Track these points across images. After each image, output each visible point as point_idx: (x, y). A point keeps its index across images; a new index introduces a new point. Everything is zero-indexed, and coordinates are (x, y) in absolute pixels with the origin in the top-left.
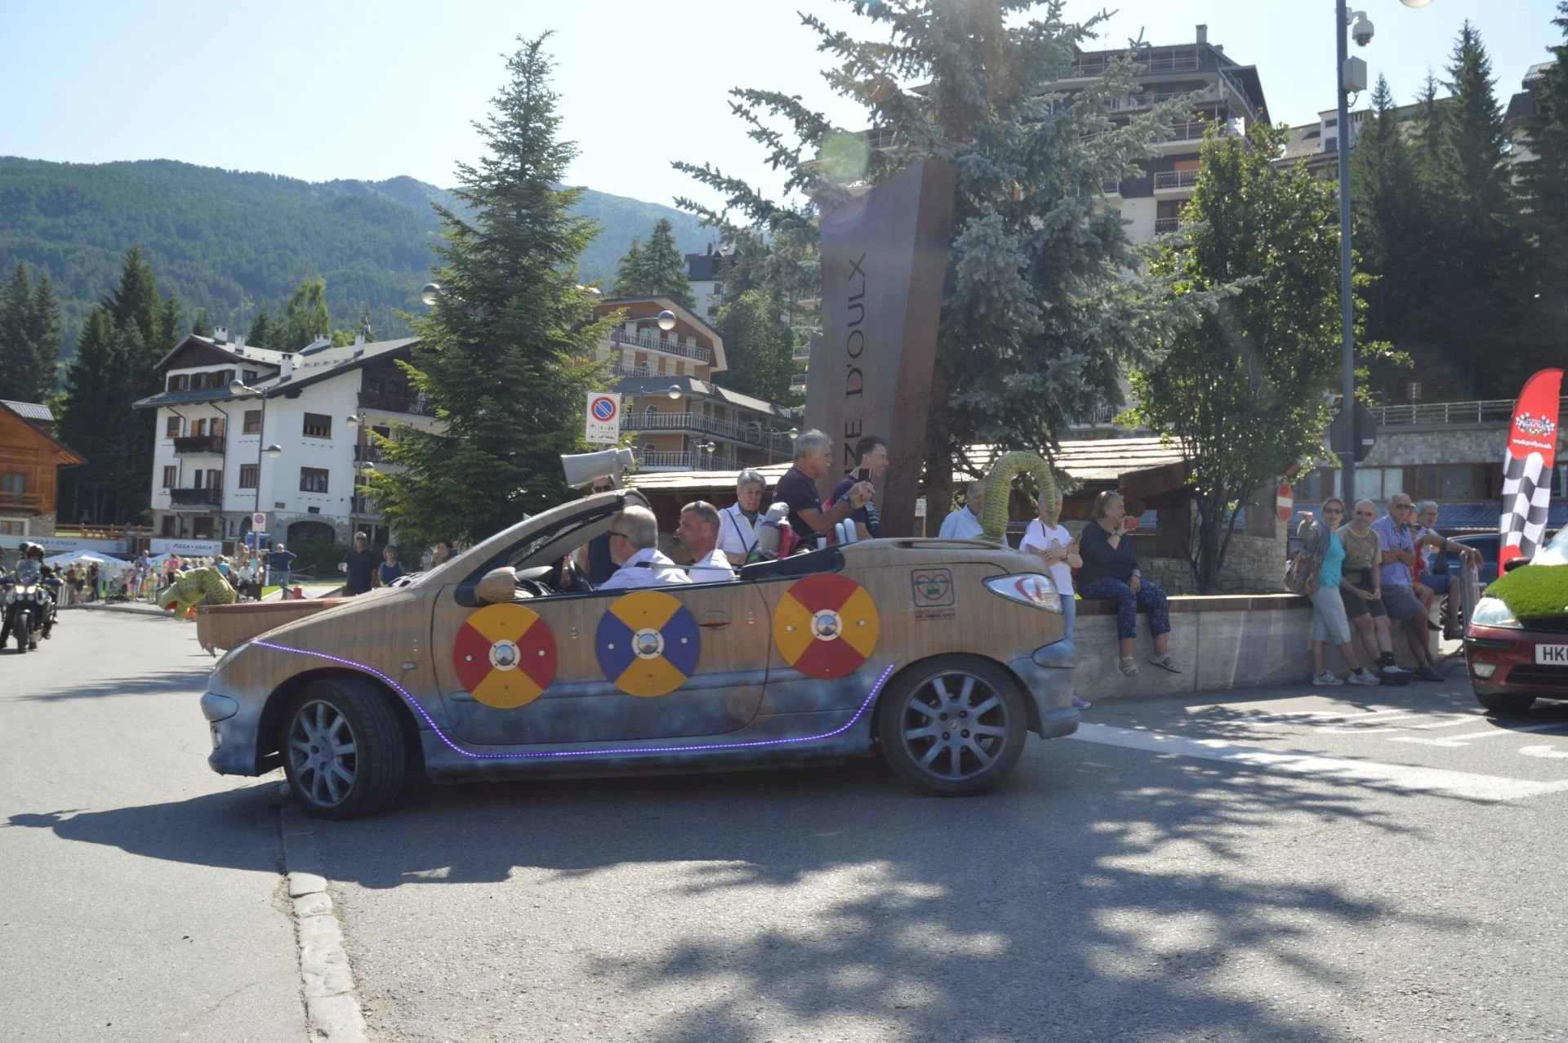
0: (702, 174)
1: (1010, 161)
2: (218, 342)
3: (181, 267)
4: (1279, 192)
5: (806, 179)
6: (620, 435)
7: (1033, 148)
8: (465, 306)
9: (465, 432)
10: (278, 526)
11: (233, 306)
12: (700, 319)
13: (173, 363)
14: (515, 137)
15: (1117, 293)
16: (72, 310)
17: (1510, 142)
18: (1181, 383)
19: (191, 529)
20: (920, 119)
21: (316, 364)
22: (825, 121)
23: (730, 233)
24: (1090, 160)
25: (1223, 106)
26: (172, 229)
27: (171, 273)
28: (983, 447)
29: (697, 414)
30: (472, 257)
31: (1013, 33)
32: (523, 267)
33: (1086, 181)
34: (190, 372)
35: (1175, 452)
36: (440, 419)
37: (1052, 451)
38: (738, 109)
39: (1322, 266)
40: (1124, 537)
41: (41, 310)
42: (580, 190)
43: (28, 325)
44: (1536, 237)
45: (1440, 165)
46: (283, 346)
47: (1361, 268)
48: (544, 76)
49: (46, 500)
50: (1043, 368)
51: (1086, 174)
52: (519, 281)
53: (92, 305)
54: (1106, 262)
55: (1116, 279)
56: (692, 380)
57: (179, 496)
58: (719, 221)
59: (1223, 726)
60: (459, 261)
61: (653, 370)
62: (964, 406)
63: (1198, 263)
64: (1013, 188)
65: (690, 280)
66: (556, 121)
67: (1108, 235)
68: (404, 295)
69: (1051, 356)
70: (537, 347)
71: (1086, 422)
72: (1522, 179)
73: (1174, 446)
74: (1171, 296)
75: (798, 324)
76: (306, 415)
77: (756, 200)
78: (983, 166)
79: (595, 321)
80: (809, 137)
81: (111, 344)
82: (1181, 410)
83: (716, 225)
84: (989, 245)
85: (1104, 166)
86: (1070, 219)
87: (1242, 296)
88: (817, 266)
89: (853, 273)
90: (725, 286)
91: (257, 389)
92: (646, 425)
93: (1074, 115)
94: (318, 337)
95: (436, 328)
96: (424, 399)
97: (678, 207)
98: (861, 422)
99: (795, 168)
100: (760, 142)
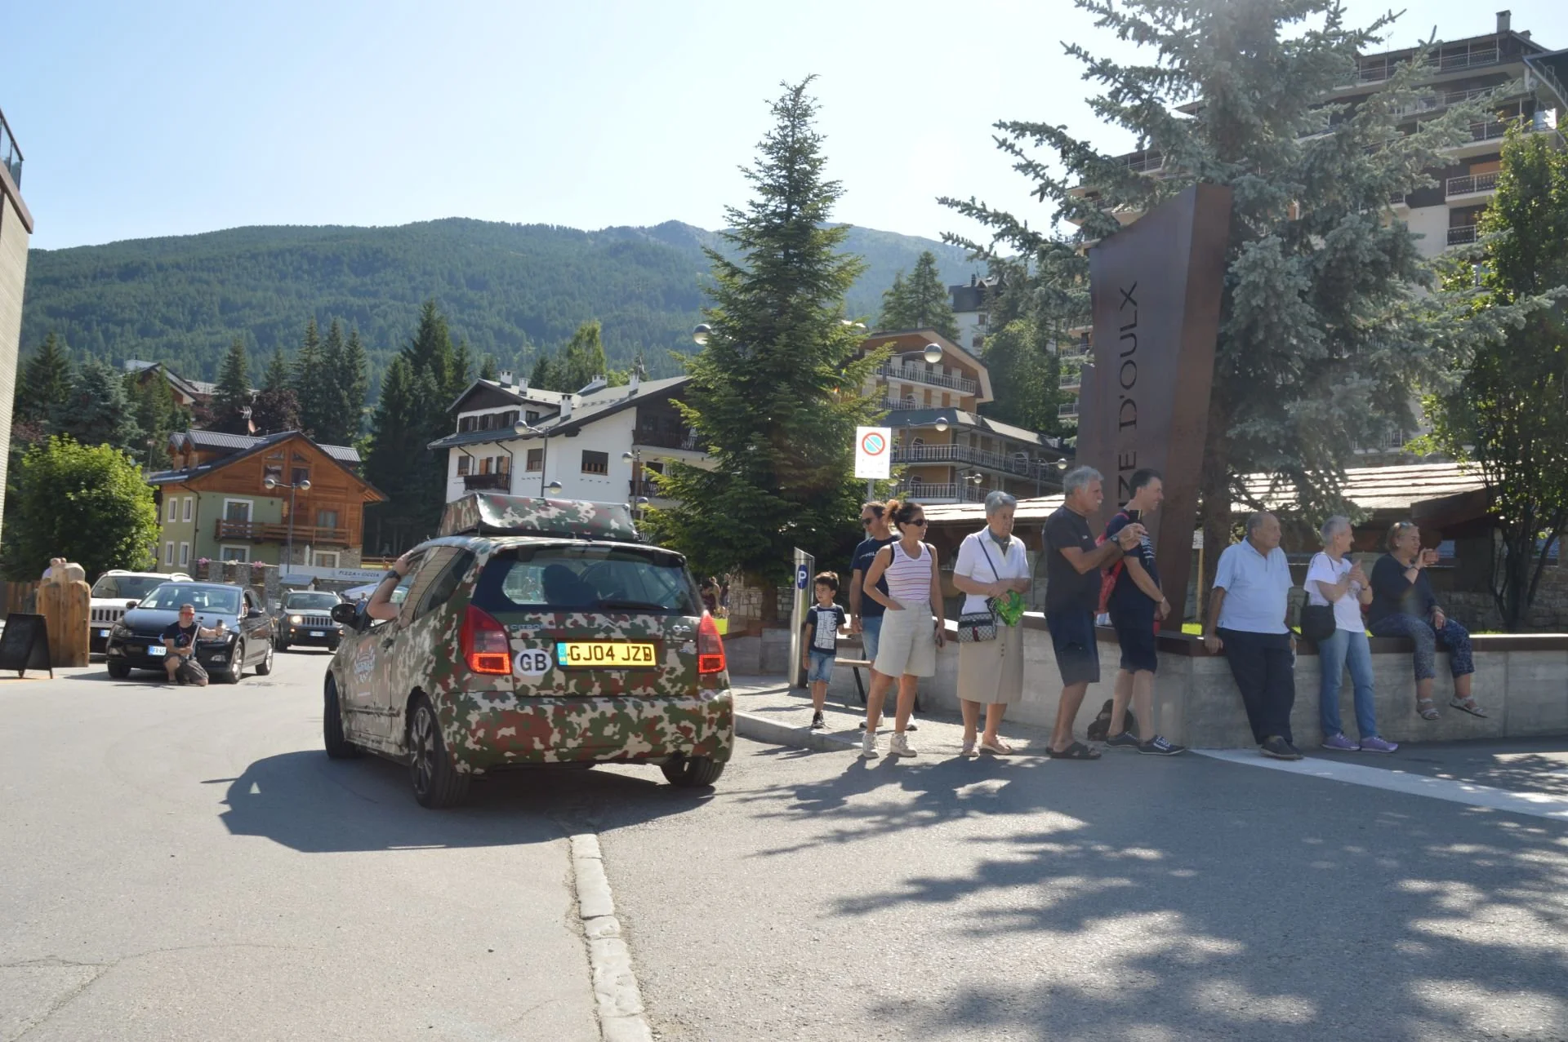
0: (968, 208)
1: (1287, 180)
2: (504, 385)
3: (470, 316)
5: (1074, 210)
6: (890, 468)
7: (1312, 164)
8: (736, 345)
9: (735, 469)
11: (516, 350)
12: (965, 351)
13: (462, 407)
14: (781, 180)
15: (1407, 312)
16: (375, 359)
18: (1481, 404)
20: (1191, 142)
21: (593, 404)
22: (1091, 150)
23: (998, 265)
24: (1376, 173)
25: (1529, 98)
26: (463, 281)
27: (460, 321)
28: (1262, 475)
29: (964, 446)
30: (742, 297)
31: (1288, 45)
32: (791, 306)
33: (1371, 196)
34: (479, 413)
35: (1474, 479)
36: (713, 455)
37: (1337, 479)
38: (1002, 143)
40: (1421, 571)
41: (350, 362)
42: (845, 227)
43: (340, 375)
46: (563, 386)
48: (808, 119)
49: (354, 535)
50: (1327, 394)
51: (1371, 188)
52: (787, 319)
53: (394, 354)
54: (1395, 280)
55: (1405, 297)
56: (958, 412)
58: (987, 255)
59: (1542, 778)
60: (729, 302)
61: (919, 402)
62: (1242, 435)
63: (1500, 275)
64: (1289, 206)
65: (955, 311)
66: (821, 161)
67: (1397, 252)
68: (676, 334)
69: (1335, 382)
70: (805, 383)
71: (1375, 447)
73: (1473, 471)
74: (1469, 313)
75: (1065, 353)
76: (584, 452)
77: (1023, 232)
78: (1259, 186)
79: (861, 355)
80: (1076, 166)
81: (410, 390)
82: (1481, 433)
83: (984, 259)
84: (1267, 269)
85: (1391, 178)
86: (1354, 236)
87: (1553, 307)
88: (1086, 296)
89: (1125, 302)
90: (990, 317)
91: (539, 429)
92: (913, 458)
93: (1357, 126)
94: (595, 378)
95: (708, 367)
96: (696, 436)
97: (943, 243)
98: (1135, 452)
99: (1061, 200)
100: (1026, 174)
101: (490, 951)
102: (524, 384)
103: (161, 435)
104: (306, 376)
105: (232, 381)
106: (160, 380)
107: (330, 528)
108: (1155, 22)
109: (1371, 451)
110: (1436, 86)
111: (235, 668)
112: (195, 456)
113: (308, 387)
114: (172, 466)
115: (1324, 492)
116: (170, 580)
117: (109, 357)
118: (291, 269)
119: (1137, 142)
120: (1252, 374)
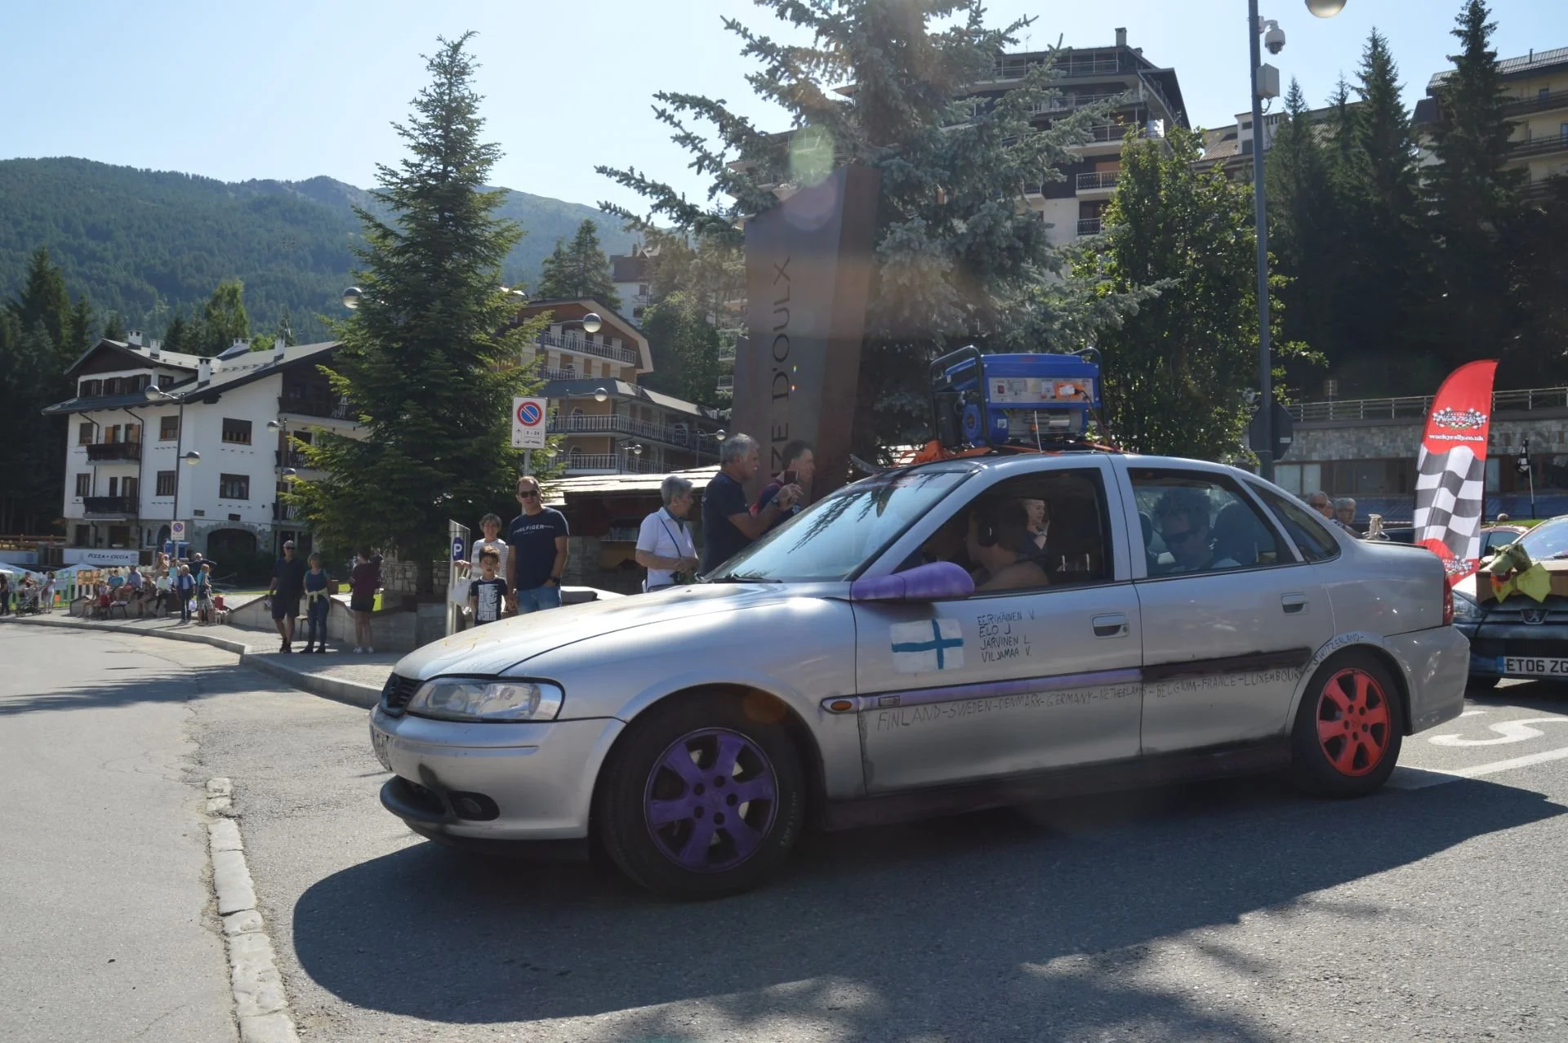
0: (626, 178)
1: (933, 165)
2: (132, 346)
3: (91, 269)
4: (1197, 194)
5: (731, 184)
6: (547, 439)
7: (956, 152)
8: (385, 310)
9: (388, 438)
10: (197, 534)
11: (147, 309)
12: (625, 321)
13: (84, 368)
14: (437, 139)
15: (1040, 296)
17: (1417, 146)
19: (106, 538)
20: (844, 123)
21: (234, 369)
22: (749, 125)
23: (655, 235)
24: (1012, 164)
25: (1143, 108)
26: (82, 230)
27: (79, 274)
28: (908, 448)
29: (624, 416)
30: (395, 260)
31: (935, 37)
32: (446, 271)
34: (104, 377)
36: (364, 425)
38: (661, 114)
39: (1240, 267)
42: (504, 191)
44: (1443, 238)
45: (1352, 168)
46: (201, 349)
47: (1278, 270)
48: (467, 78)
51: (1008, 178)
52: (442, 284)
54: (1028, 265)
55: (1038, 282)
56: (618, 383)
57: (92, 504)
58: (644, 225)
60: (381, 264)
61: (579, 373)
62: (889, 409)
63: (1119, 265)
64: (937, 192)
65: (617, 280)
66: (479, 122)
67: (1030, 238)
68: (325, 297)
70: (461, 351)
72: (1429, 182)
75: (725, 325)
76: (225, 420)
77: (681, 204)
78: (906, 171)
79: (520, 324)
80: (733, 141)
81: (19, 348)
83: (641, 230)
85: (1025, 170)
86: (992, 223)
87: (1161, 297)
88: (742, 270)
89: (779, 276)
90: (650, 287)
91: (173, 395)
92: (572, 428)
93: (996, 120)
94: (237, 341)
95: (358, 333)
96: (346, 404)
97: (602, 211)
98: (787, 425)
99: (719, 173)
100: (684, 146)
101: (112, 961)
108: (812, 5)
110: (1065, 89)
119: (793, 120)
120: (899, 350)
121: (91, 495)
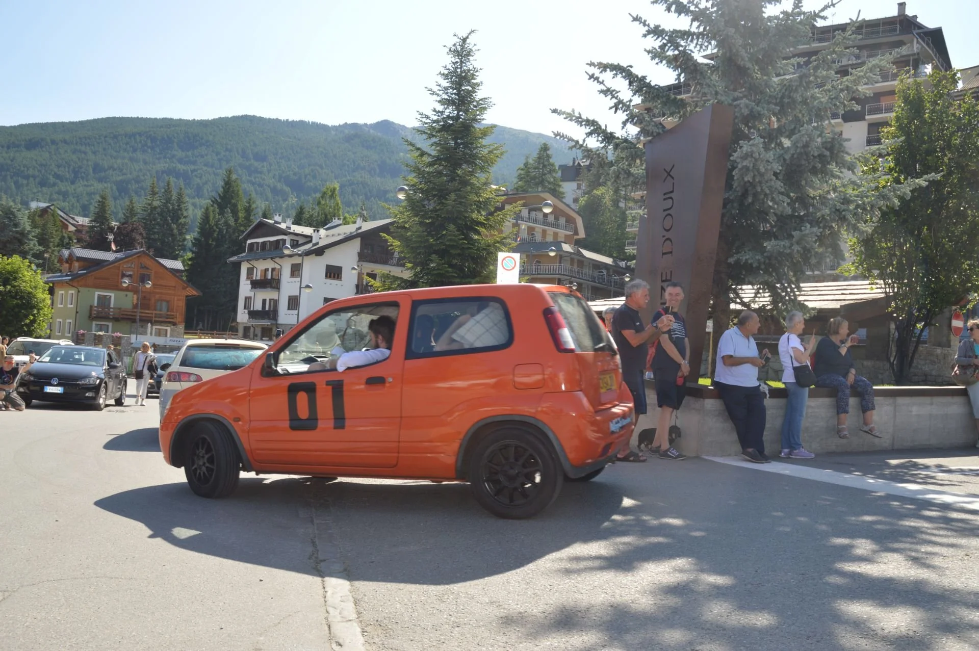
0: (570, 116)
1: (769, 103)
2: (276, 222)
3: (255, 178)
4: (953, 115)
5: (636, 119)
6: (519, 279)
7: (783, 93)
8: (422, 200)
9: (421, 278)
11: (285, 200)
12: (568, 206)
13: (250, 235)
14: (453, 96)
15: (840, 187)
16: (194, 205)
18: (884, 245)
19: (259, 334)
20: (709, 78)
21: (333, 235)
22: (648, 81)
23: (588, 152)
24: (823, 100)
25: (916, 57)
26: (251, 156)
28: (750, 287)
29: (566, 265)
30: (427, 170)
31: (770, 19)
32: (458, 175)
33: (819, 114)
34: (260, 240)
35: (879, 291)
36: (408, 269)
37: (796, 290)
38: (592, 77)
41: (179, 206)
42: (494, 126)
43: (171, 214)
46: (314, 224)
48: (471, 58)
49: (180, 317)
50: (790, 237)
51: (820, 110)
52: (456, 184)
53: (206, 202)
54: (833, 167)
55: (839, 178)
56: (563, 244)
57: (253, 314)
58: (581, 146)
59: (916, 474)
60: (419, 172)
61: (538, 238)
62: (738, 262)
63: (896, 165)
64: (770, 120)
65: (562, 181)
67: (834, 149)
68: (386, 192)
69: (795, 230)
70: (466, 225)
71: (819, 270)
73: (878, 286)
75: (631, 208)
76: (327, 265)
77: (604, 132)
78: (750, 107)
79: (502, 208)
80: (637, 91)
81: (216, 225)
82: (883, 263)
83: (579, 148)
84: (755, 158)
85: (831, 103)
86: (808, 139)
87: (927, 186)
88: (643, 173)
89: (666, 177)
90: (584, 185)
91: (298, 251)
92: (534, 272)
93: (812, 71)
94: (335, 219)
95: (405, 214)
96: (398, 257)
97: (555, 137)
98: (671, 272)
99: (628, 112)
100: (606, 96)
101: (261, 581)
102: (289, 222)
103: (54, 251)
104: (149, 215)
105: (101, 217)
106: (53, 215)
107: (164, 311)
109: (817, 273)
110: (860, 48)
111: (101, 401)
112: (76, 264)
113: (151, 221)
114: (61, 271)
115: (787, 298)
116: (59, 344)
117: (19, 199)
118: (140, 145)
119: (676, 77)
120: (745, 224)
121: (252, 309)
